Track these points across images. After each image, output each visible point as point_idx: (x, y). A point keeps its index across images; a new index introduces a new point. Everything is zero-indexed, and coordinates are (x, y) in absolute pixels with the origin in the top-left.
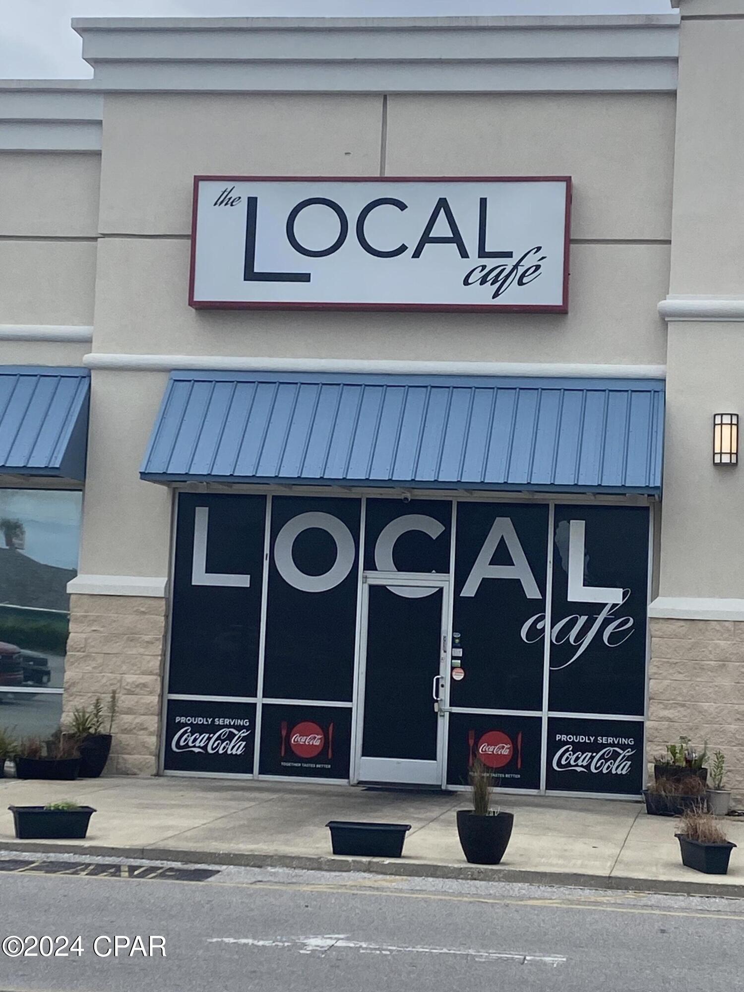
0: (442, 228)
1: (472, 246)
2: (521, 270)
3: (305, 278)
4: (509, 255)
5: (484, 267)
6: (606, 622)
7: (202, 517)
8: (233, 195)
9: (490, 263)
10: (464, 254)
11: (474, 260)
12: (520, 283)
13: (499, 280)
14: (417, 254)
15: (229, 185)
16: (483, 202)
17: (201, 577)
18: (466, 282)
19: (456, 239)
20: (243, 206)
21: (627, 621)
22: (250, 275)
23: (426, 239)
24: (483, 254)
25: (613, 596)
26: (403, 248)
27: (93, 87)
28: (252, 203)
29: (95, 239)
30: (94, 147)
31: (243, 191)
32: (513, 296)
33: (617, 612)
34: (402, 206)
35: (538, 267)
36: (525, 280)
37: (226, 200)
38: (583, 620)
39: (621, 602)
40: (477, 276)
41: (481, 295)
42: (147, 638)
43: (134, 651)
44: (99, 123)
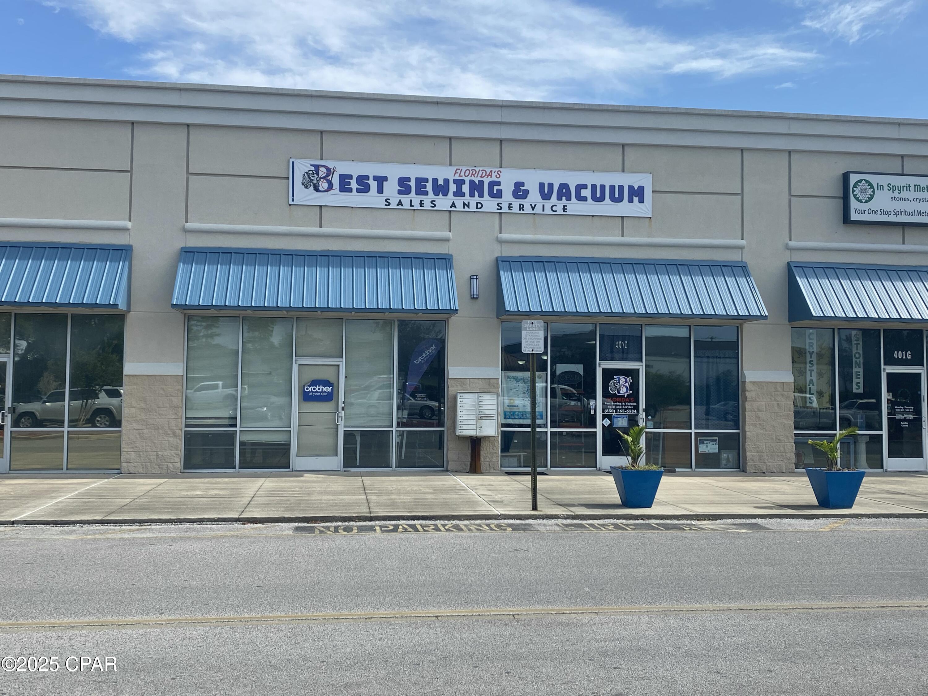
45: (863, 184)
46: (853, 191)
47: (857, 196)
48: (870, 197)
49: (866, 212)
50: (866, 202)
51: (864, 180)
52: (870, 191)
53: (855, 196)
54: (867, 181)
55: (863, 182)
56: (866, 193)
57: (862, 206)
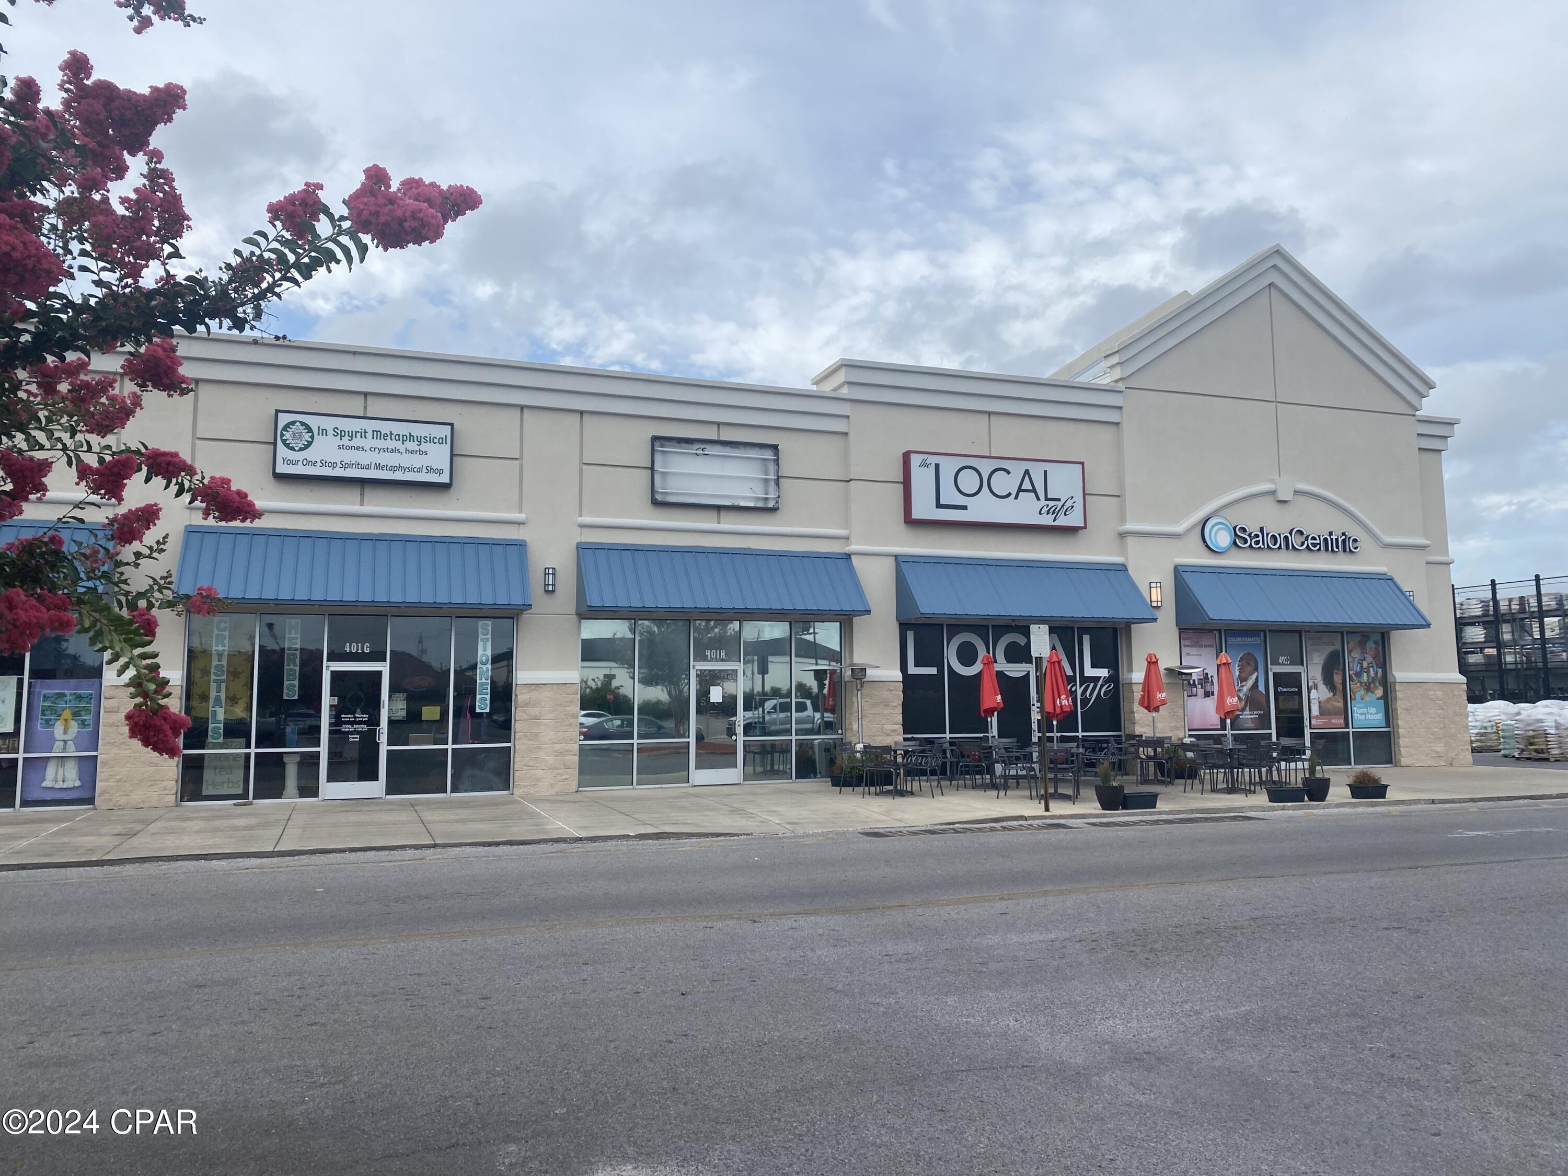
0: (1027, 485)
1: (1042, 496)
2: (1065, 508)
3: (964, 508)
4: (1059, 500)
5: (1048, 506)
6: (1102, 686)
7: (910, 636)
8: (928, 462)
9: (1051, 504)
10: (1038, 499)
11: (1043, 502)
12: (1065, 514)
13: (1055, 512)
14: (1016, 498)
15: (925, 456)
16: (1045, 472)
17: (912, 670)
18: (1040, 513)
19: (1034, 490)
20: (933, 468)
21: (1110, 685)
22: (939, 505)
23: (1020, 490)
24: (1047, 499)
25: (1103, 673)
26: (1009, 494)
27: (848, 397)
28: (937, 466)
29: (849, 481)
30: (844, 430)
31: (933, 460)
32: (1062, 521)
33: (1107, 680)
34: (1008, 473)
35: (1073, 507)
36: (1067, 513)
37: (924, 464)
38: (1092, 685)
39: (1107, 676)
40: (1045, 510)
41: (1047, 520)
42: (895, 704)
43: (888, 712)
44: (848, 417)
45: (298, 426)
46: (282, 435)
47: (288, 442)
48: (306, 443)
49: (300, 463)
50: (301, 449)
51: (300, 422)
52: (307, 437)
53: (284, 442)
54: (303, 424)
55: (298, 424)
56: (300, 437)
57: (293, 455)
